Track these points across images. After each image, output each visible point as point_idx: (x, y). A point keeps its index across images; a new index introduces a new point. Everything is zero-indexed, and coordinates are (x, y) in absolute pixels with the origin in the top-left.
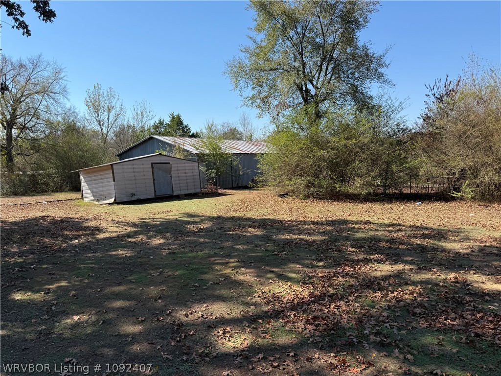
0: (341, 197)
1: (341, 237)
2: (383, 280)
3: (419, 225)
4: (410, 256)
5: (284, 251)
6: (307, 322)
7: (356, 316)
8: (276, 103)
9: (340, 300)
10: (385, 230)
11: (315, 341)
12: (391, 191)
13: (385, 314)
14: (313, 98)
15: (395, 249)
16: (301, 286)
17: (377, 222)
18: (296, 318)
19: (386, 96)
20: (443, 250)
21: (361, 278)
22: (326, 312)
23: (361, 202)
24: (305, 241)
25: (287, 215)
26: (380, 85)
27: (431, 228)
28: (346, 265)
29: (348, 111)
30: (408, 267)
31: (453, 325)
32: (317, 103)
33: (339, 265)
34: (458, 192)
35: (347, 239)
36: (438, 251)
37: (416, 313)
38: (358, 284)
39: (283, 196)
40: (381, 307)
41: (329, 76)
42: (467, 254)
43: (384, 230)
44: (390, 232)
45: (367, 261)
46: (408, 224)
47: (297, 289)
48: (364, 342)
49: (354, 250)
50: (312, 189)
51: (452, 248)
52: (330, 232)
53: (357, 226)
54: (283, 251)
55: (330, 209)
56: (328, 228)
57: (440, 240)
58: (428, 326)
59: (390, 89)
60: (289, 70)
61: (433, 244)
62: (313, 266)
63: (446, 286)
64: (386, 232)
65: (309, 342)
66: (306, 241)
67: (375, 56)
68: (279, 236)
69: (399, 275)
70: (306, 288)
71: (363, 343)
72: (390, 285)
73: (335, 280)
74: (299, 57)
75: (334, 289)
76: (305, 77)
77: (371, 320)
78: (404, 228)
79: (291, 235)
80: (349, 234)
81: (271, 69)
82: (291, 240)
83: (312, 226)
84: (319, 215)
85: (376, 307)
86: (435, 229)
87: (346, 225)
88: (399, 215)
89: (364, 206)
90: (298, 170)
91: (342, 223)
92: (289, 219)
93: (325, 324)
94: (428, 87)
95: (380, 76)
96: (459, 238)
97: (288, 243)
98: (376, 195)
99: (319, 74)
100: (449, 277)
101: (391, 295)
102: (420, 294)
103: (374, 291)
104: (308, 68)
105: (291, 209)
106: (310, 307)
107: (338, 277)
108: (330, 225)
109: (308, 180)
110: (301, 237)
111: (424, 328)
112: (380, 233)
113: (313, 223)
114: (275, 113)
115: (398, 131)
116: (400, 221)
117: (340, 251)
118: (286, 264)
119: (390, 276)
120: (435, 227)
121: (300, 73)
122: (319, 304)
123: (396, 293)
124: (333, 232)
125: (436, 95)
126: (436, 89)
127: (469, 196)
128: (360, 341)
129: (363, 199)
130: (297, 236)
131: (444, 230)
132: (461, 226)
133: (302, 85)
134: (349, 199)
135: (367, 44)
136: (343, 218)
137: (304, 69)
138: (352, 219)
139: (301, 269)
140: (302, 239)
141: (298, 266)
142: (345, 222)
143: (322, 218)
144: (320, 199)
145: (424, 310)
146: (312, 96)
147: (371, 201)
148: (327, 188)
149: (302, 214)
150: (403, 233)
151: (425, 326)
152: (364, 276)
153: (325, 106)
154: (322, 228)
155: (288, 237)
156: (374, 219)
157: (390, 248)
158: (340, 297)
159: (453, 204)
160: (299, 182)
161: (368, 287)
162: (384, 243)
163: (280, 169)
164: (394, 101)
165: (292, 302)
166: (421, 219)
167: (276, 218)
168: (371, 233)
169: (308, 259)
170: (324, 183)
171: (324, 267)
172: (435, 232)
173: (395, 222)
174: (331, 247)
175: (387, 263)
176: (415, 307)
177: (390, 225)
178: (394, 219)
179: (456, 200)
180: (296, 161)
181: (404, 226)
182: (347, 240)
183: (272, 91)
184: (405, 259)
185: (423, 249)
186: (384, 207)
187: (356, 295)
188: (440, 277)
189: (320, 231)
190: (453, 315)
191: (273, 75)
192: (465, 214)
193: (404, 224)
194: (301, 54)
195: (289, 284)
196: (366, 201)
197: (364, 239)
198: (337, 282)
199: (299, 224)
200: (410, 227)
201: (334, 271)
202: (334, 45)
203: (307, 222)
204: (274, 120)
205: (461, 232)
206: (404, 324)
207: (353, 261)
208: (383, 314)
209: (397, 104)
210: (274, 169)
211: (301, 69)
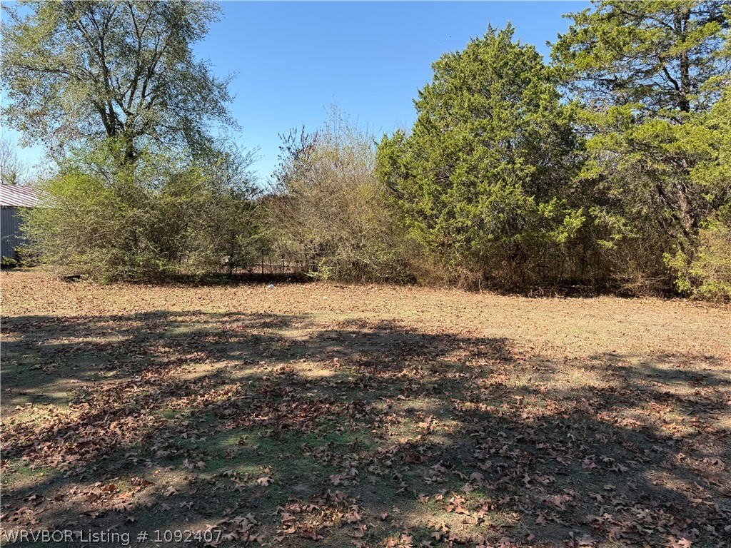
0: (167, 280)
1: (153, 335)
2: (194, 383)
3: (263, 312)
4: (239, 350)
5: (54, 362)
6: (70, 451)
7: (145, 432)
8: (57, 125)
9: (127, 416)
10: (218, 322)
11: (75, 474)
12: (239, 271)
13: (185, 423)
14: (122, 128)
15: (223, 343)
16: (71, 407)
17: (211, 311)
18: (51, 450)
19: (230, 142)
20: (281, 339)
21: (165, 384)
22: (101, 434)
23: (196, 286)
24: (94, 345)
25: (72, 308)
26: (222, 124)
27: (275, 315)
28: (149, 371)
29: (178, 154)
30: (232, 363)
31: (264, 420)
32: (129, 137)
33: (139, 372)
34: (314, 271)
35: (161, 336)
36: (274, 341)
37: (224, 415)
38: (159, 392)
39: (70, 279)
40: (182, 415)
41: (148, 99)
42: (305, 341)
43: (216, 322)
44: (224, 323)
45: (180, 362)
46: (249, 312)
47: (63, 412)
48: (147, 460)
49: (167, 349)
50: (120, 268)
51: (291, 336)
52: (138, 329)
53: (180, 319)
54: (51, 363)
55: (146, 298)
56: (136, 324)
57: (281, 328)
58: (235, 427)
59: (235, 132)
60: (80, 76)
61: (271, 333)
62: (97, 378)
63: (269, 379)
64: (218, 324)
65: (65, 476)
66: (96, 345)
67: (216, 82)
68: (50, 341)
69: (218, 374)
70: (78, 408)
71: (145, 461)
72: (202, 387)
73: (127, 391)
74: (98, 59)
75: (123, 403)
76: (108, 92)
77: (165, 433)
78: (243, 317)
79: (72, 338)
80: (166, 330)
81: (47, 70)
82: (70, 346)
83: (111, 322)
84: (128, 306)
85: (176, 416)
86: (279, 316)
87: (165, 318)
88: (242, 302)
89: (199, 291)
90: (95, 238)
91: (160, 316)
92: (75, 315)
93: (97, 449)
94: (282, 137)
95: (222, 112)
96: (303, 324)
97: (63, 350)
98: (218, 276)
99: (133, 93)
100: (275, 369)
101: (200, 399)
102: (237, 393)
103: (180, 397)
104: (114, 79)
105: (80, 300)
106: (77, 432)
107: (133, 387)
108: (140, 319)
109: (113, 254)
110: (89, 339)
111: (230, 430)
112: (209, 326)
113: (115, 318)
114: (55, 143)
115: (247, 191)
116: (241, 309)
117: (145, 353)
118: (51, 381)
119: (206, 376)
120: (281, 314)
121: (100, 85)
122: (94, 426)
123: (206, 396)
124: (142, 329)
125: (292, 149)
126: (291, 141)
127: (326, 276)
128: (141, 460)
129: (200, 282)
130: (81, 340)
131: (288, 316)
132: (310, 311)
133: (104, 104)
134: (180, 282)
135: (205, 64)
136: (163, 309)
137: (106, 80)
138: (175, 310)
139: (77, 384)
140: (90, 343)
141: (72, 381)
142: (165, 314)
143: (131, 311)
144: (135, 283)
145: (235, 410)
146: (121, 124)
147: (210, 284)
148: (144, 266)
149: (98, 306)
150: (240, 324)
151: (231, 427)
152: (170, 381)
153: (142, 142)
154: (125, 326)
155: (66, 342)
156: (208, 309)
157: (216, 343)
158: (127, 413)
159: (308, 286)
160: (99, 257)
161: (172, 393)
162: (211, 338)
163: (65, 234)
164: (240, 149)
165: (49, 431)
166: (267, 305)
167: (51, 314)
168: (198, 326)
169: (93, 370)
170: (140, 259)
171: (115, 377)
172: (279, 319)
173: (234, 310)
174: (133, 349)
175: (207, 361)
176: (226, 409)
177: (226, 315)
178: (234, 306)
179: (313, 281)
180: (92, 224)
181: (243, 314)
182: (160, 338)
183: (50, 105)
184: (232, 354)
185: (257, 340)
186: (227, 291)
187: (152, 406)
188: (266, 370)
189: (124, 329)
190: (266, 410)
191: (50, 79)
192: (319, 297)
193: (244, 312)
194: (102, 56)
195: (51, 406)
196: (203, 285)
197: (185, 335)
198: (129, 394)
199: (90, 321)
200: (251, 315)
201: (130, 380)
202: (156, 54)
203: (104, 317)
204: (54, 153)
205: (307, 317)
206: (206, 430)
207: (161, 364)
208: (183, 423)
209: (244, 154)
210: (54, 235)
211: (102, 79)
